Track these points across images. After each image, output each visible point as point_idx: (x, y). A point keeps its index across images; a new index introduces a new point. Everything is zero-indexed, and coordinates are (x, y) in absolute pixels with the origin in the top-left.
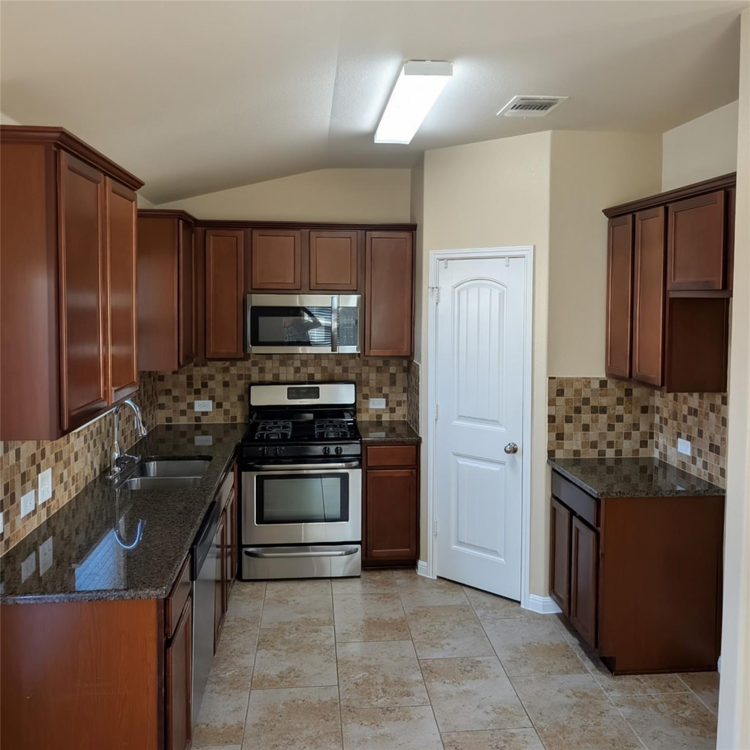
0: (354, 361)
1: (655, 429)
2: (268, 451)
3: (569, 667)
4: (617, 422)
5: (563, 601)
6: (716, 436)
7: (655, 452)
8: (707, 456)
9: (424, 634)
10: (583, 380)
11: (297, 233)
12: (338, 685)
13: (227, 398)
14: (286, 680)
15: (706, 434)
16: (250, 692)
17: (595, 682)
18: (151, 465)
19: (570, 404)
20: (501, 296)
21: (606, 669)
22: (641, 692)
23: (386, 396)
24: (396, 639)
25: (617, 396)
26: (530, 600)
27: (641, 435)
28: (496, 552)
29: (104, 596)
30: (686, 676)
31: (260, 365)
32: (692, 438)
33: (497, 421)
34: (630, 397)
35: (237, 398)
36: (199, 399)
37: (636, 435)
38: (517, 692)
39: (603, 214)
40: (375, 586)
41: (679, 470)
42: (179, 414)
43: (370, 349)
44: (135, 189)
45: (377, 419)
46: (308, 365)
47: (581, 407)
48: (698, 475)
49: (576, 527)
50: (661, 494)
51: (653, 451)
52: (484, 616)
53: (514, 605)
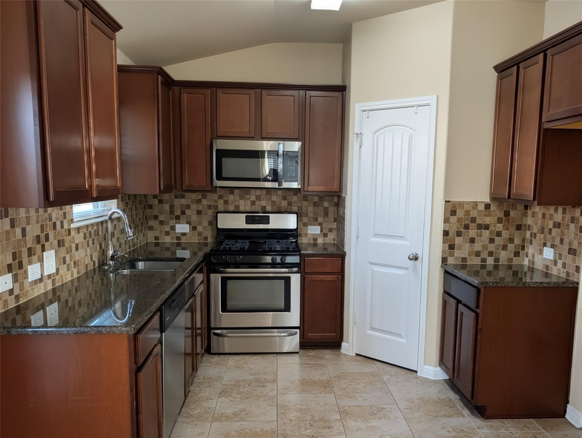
0: (296, 197)
1: (526, 243)
2: (229, 259)
3: (451, 413)
4: (497, 236)
5: (449, 368)
6: (575, 241)
7: (525, 260)
8: (566, 258)
9: (344, 390)
10: (471, 203)
11: (252, 92)
12: (277, 421)
13: (200, 223)
14: (239, 416)
15: (566, 241)
16: (211, 423)
17: (470, 423)
18: (140, 264)
19: (461, 222)
20: (410, 138)
21: (479, 415)
22: (504, 430)
23: (320, 224)
24: (323, 392)
25: (498, 216)
26: (425, 370)
27: (515, 247)
28: (400, 335)
29: (86, 331)
30: (540, 421)
31: (225, 199)
32: (555, 245)
33: (404, 237)
34: (508, 217)
35: (207, 223)
36: (180, 224)
37: (511, 247)
38: (411, 428)
39: (493, 69)
40: (309, 359)
41: (544, 271)
42: (164, 234)
43: (309, 185)
44: (115, 31)
45: (313, 241)
46: (261, 199)
47: (469, 224)
48: (558, 274)
49: (461, 311)
50: (528, 285)
51: (524, 260)
52: (389, 379)
53: (412, 374)
